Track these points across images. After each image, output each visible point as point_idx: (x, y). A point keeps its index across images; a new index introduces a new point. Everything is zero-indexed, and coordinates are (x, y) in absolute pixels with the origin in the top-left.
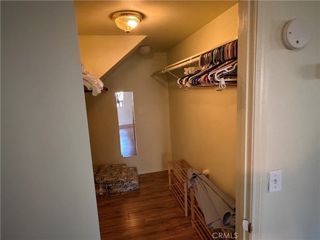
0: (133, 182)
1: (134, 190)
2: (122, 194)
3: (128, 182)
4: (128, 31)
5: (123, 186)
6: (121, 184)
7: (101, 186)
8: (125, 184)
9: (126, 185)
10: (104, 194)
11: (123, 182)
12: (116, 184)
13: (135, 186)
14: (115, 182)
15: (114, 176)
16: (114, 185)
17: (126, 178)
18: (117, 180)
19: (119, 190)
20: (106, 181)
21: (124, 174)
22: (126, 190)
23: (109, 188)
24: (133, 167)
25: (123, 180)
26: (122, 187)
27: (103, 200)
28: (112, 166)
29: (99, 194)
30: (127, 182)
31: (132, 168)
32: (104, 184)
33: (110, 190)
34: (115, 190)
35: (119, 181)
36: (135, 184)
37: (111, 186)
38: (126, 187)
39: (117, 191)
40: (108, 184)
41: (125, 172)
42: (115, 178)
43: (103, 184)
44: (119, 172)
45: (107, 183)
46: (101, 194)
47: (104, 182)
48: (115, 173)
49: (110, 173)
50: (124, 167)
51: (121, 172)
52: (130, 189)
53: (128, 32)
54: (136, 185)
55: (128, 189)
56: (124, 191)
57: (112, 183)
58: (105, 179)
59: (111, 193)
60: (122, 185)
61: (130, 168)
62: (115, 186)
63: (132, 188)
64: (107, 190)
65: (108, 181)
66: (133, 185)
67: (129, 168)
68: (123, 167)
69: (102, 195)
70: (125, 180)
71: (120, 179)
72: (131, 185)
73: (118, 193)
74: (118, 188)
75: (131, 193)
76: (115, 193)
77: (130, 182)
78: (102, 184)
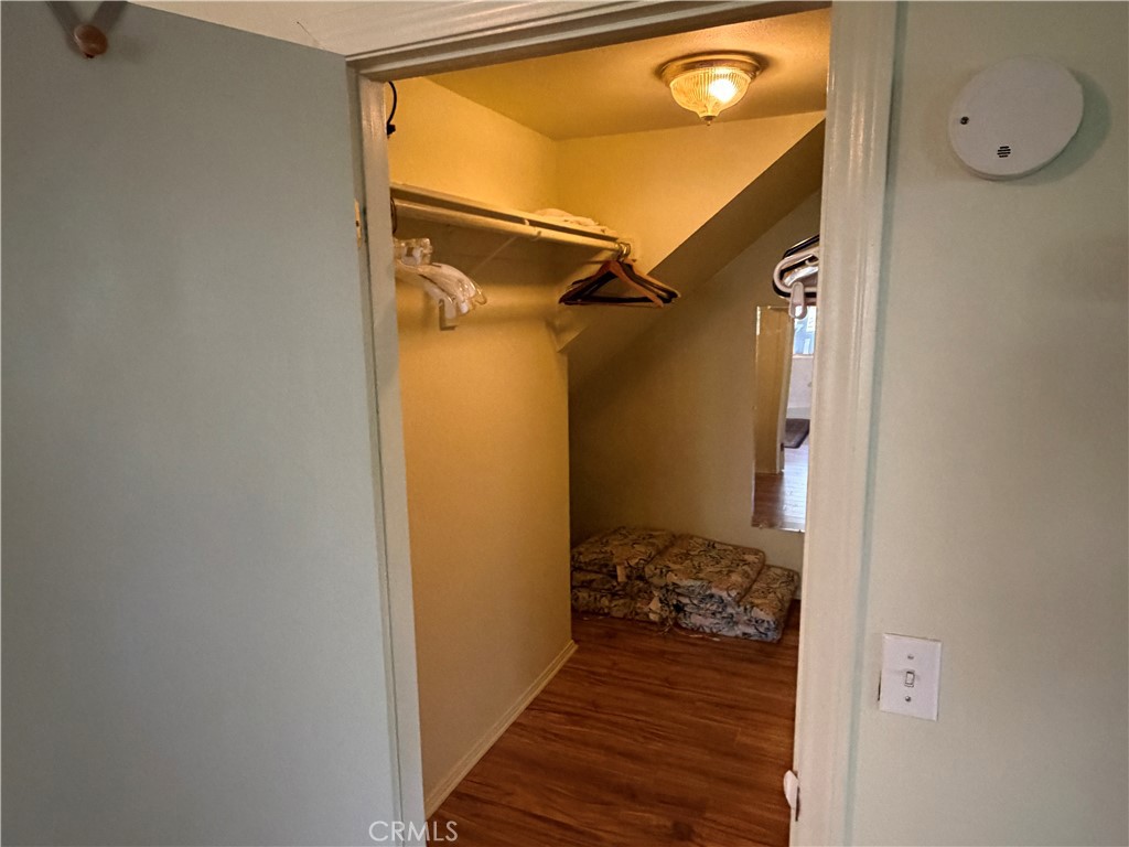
0: (758, 613)
1: (757, 641)
2: (715, 639)
3: (742, 608)
4: (709, 114)
5: (724, 618)
6: (718, 607)
7: (656, 593)
8: (730, 610)
9: (732, 615)
10: (663, 621)
11: (723, 601)
12: (701, 602)
13: (762, 630)
14: (699, 594)
15: (701, 575)
16: (695, 602)
17: (733, 593)
18: (706, 590)
19: (707, 624)
20: (674, 584)
21: (735, 578)
22: (732, 634)
23: (679, 608)
24: (786, 570)
25: (724, 594)
26: (718, 616)
27: (651, 637)
28: (716, 545)
29: (648, 616)
30: (739, 606)
31: (779, 571)
32: (668, 591)
33: (681, 615)
34: (696, 620)
35: (712, 596)
36: (763, 621)
37: (687, 604)
38: (732, 621)
39: (701, 626)
40: (679, 594)
41: (746, 575)
42: (699, 583)
43: (664, 591)
44: (725, 571)
45: (677, 590)
46: (652, 617)
47: (666, 585)
48: (712, 569)
49: (696, 564)
50: (750, 558)
51: (730, 572)
52: (744, 634)
53: (709, 118)
54: (766, 625)
55: (739, 630)
56: (725, 632)
57: (689, 593)
58: (672, 578)
59: (684, 626)
60: (720, 613)
61: (772, 569)
62: (698, 607)
63: (751, 631)
64: (671, 612)
65: (679, 587)
66: (757, 622)
67: (769, 567)
68: (746, 557)
69: (653, 623)
70: (730, 599)
71: (714, 591)
72: (750, 620)
73: (704, 632)
74: (704, 616)
75: (744, 647)
76: (696, 630)
77: (746, 609)
78: (662, 588)
